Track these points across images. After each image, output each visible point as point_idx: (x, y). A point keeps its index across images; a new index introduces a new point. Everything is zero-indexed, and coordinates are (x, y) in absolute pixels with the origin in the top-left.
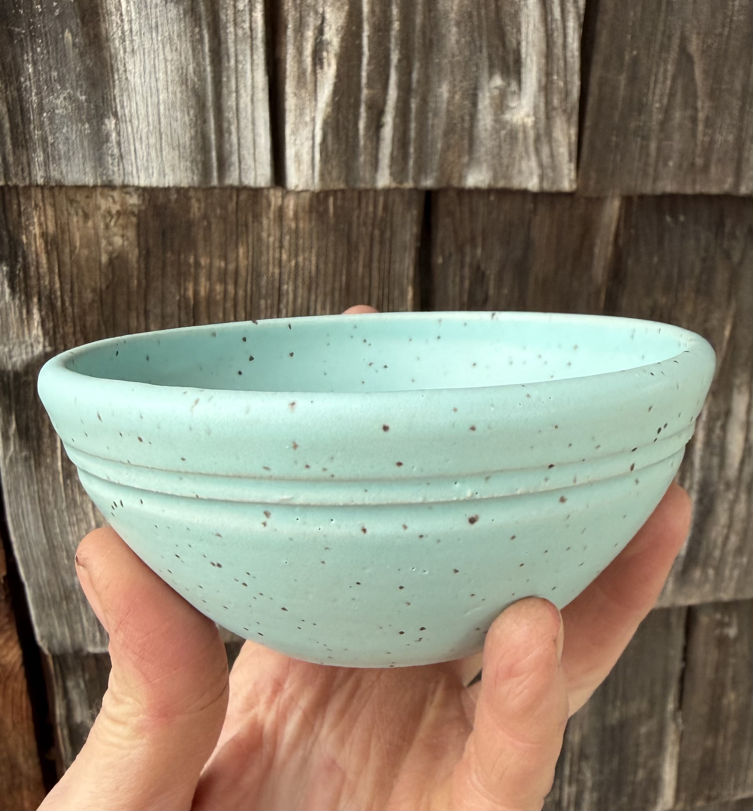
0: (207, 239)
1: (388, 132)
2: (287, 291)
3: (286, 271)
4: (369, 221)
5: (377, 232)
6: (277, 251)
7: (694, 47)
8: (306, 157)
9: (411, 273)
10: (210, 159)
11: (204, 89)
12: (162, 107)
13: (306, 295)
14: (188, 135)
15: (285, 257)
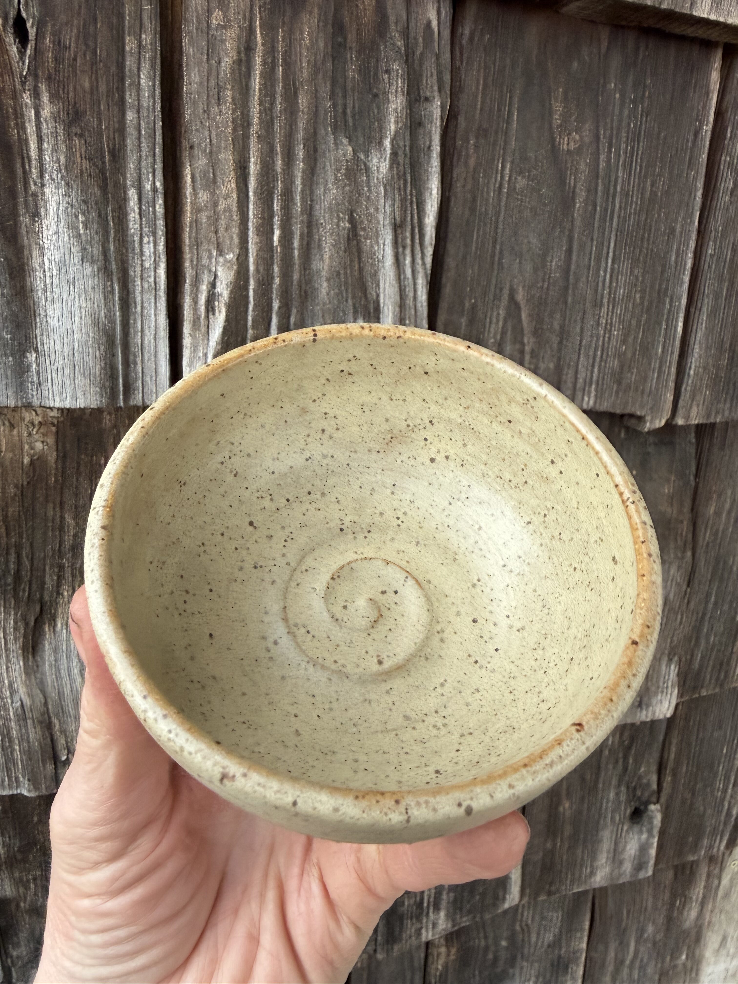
7: (520, 296)
10: (117, 385)
11: (114, 329)
12: (76, 345)
14: (98, 366)
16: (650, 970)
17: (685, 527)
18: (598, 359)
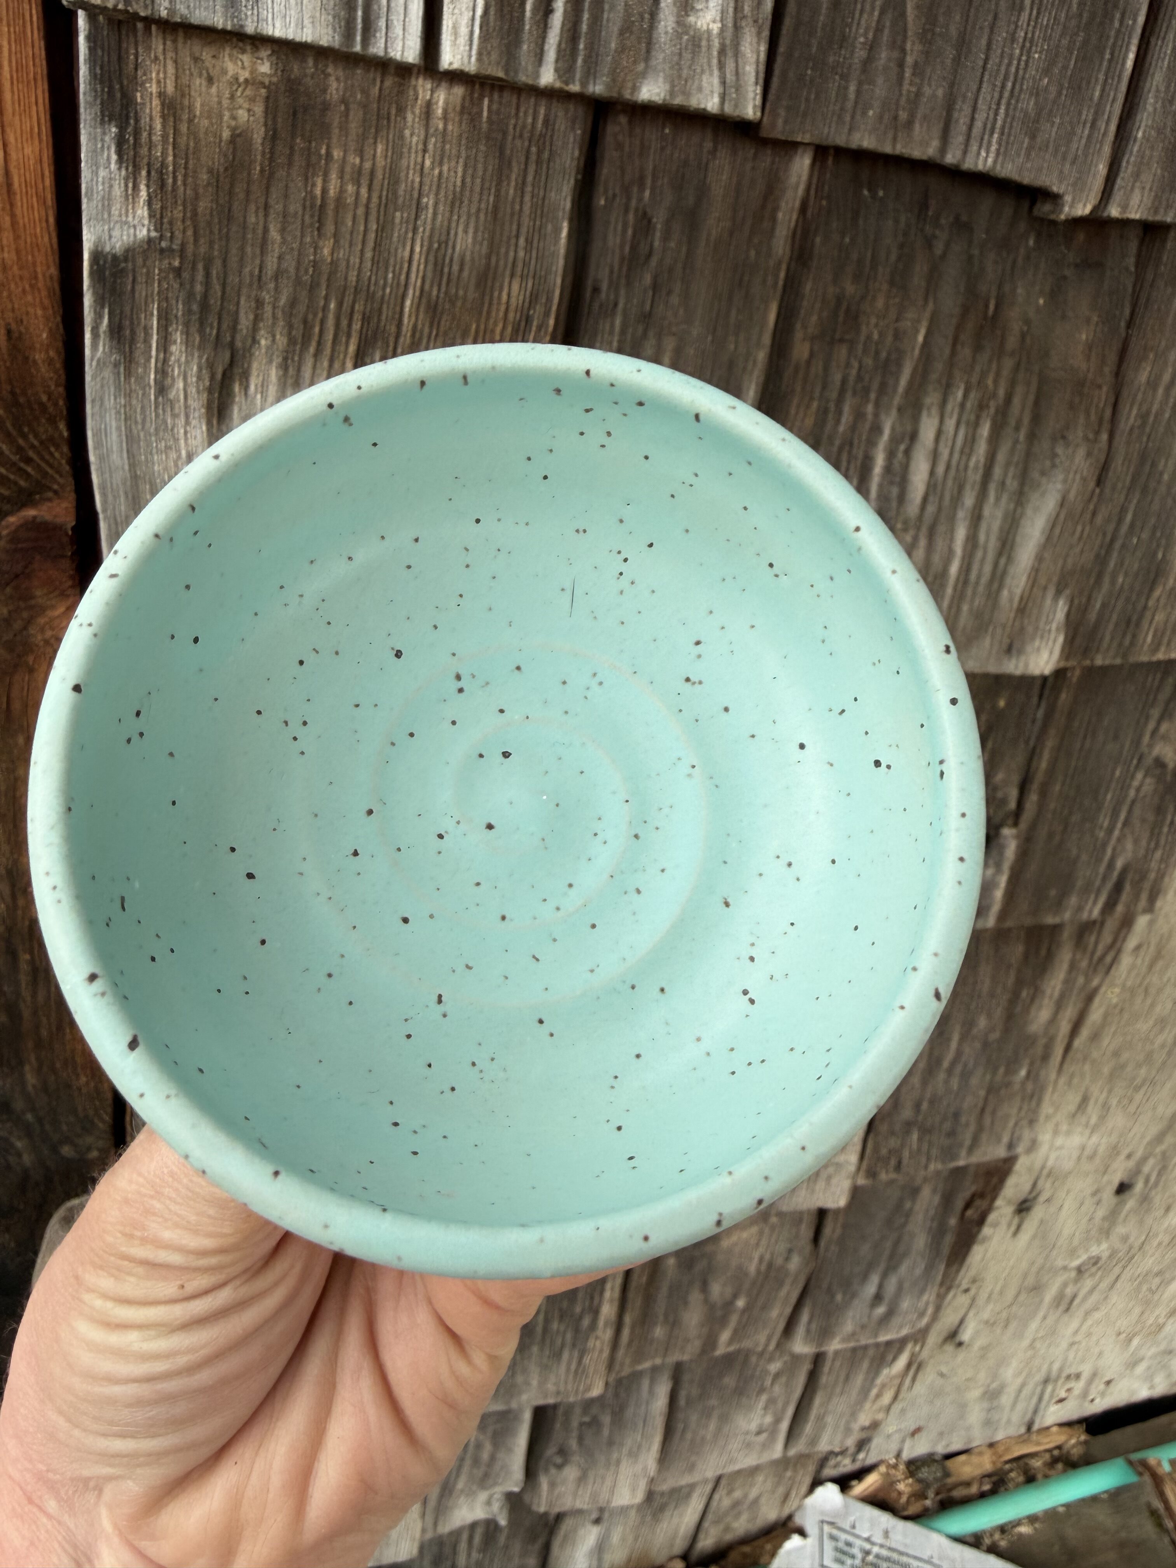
0: (344, 128)
1: (557, 19)
2: (427, 203)
3: (427, 181)
4: (526, 135)
5: (534, 149)
6: (420, 155)
8: (464, 30)
9: (568, 205)
10: (355, 18)
13: (447, 215)
15: (428, 163)
16: (974, 1081)
17: (1103, 395)
18: (1006, 94)
